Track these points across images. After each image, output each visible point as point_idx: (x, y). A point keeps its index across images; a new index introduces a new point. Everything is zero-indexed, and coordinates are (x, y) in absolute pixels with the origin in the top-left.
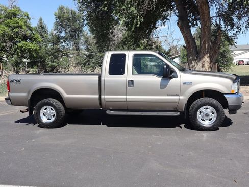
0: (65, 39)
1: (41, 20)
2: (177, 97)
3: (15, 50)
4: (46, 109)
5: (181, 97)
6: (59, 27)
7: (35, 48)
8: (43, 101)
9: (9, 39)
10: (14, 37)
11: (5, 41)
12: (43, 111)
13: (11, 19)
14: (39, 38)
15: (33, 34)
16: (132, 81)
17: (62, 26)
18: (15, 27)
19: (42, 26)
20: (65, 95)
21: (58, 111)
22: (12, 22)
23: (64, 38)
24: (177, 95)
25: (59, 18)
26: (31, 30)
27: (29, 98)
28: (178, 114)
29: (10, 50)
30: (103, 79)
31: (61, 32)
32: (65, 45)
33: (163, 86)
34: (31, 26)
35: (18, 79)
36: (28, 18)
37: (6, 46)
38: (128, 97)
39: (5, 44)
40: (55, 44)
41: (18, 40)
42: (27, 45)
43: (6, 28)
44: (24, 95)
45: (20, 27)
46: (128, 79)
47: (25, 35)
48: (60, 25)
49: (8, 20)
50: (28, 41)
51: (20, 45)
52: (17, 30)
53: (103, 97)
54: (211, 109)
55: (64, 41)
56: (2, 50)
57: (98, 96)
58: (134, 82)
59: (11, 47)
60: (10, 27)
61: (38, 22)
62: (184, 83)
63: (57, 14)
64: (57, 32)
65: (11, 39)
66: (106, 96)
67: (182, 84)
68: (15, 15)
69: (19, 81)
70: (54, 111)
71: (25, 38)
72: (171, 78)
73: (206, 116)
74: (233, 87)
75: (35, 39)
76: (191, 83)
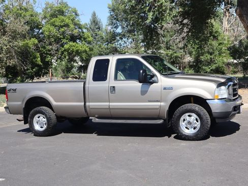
0: (122, 36)
1: (94, 14)
2: (159, 104)
3: (62, 53)
4: (39, 117)
5: (162, 104)
6: (114, 21)
7: (83, 49)
8: (35, 109)
9: (55, 40)
10: (61, 38)
11: (50, 44)
12: (36, 119)
13: (57, 17)
14: (89, 38)
15: (83, 33)
16: (114, 87)
17: (117, 20)
18: (62, 27)
19: (95, 22)
20: (54, 103)
21: (49, 119)
22: (58, 21)
23: (120, 34)
24: (157, 101)
25: (113, 10)
26: (80, 28)
27: (24, 107)
28: (161, 121)
29: (56, 53)
30: (87, 85)
31: (116, 27)
32: (122, 43)
33: (144, 92)
34: (81, 23)
35: (15, 88)
36: (76, 15)
37: (52, 49)
38: (111, 104)
39: (51, 47)
40: (110, 43)
41: (64, 41)
42: (74, 46)
43: (52, 28)
44: (20, 104)
45: (67, 25)
46: (110, 85)
47: (73, 35)
48: (115, 19)
49: (53, 19)
50: (78, 41)
51: (66, 46)
52: (63, 30)
53: (87, 104)
54: (194, 116)
55: (121, 39)
56: (48, 54)
57: (83, 103)
58: (116, 88)
59: (57, 50)
60: (56, 26)
61: (91, 18)
62: (165, 89)
63: (111, 6)
64: (112, 28)
65: (58, 40)
66: (91, 104)
67: (162, 89)
68: (61, 12)
69: (15, 90)
70: (45, 120)
71: (73, 38)
72: (152, 83)
73: (189, 124)
74: (216, 92)
75: (85, 39)
76: (171, 88)
